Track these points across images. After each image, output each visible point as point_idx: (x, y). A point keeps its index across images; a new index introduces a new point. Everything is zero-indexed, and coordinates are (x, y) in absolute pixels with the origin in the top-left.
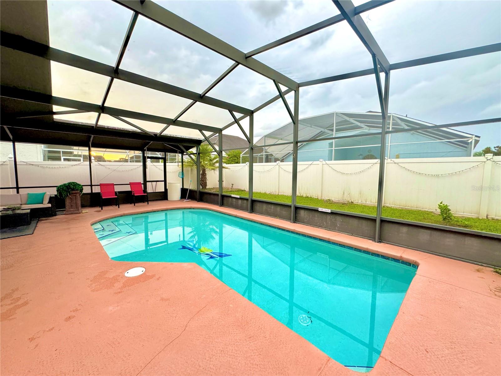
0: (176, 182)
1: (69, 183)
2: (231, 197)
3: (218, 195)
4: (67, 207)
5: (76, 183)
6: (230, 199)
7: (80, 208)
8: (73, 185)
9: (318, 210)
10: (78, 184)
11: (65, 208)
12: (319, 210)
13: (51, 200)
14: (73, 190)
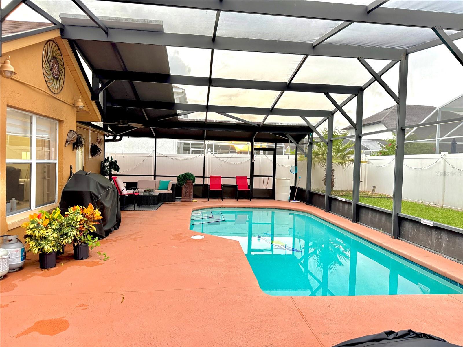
0: (286, 179)
1: (186, 173)
2: (336, 199)
3: (323, 196)
4: (183, 195)
5: (191, 174)
6: (337, 203)
7: (192, 197)
8: (188, 176)
9: (420, 222)
10: (192, 175)
11: (181, 196)
12: (422, 222)
13: (174, 187)
14: (188, 180)
